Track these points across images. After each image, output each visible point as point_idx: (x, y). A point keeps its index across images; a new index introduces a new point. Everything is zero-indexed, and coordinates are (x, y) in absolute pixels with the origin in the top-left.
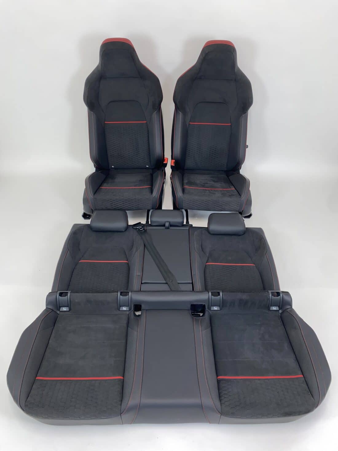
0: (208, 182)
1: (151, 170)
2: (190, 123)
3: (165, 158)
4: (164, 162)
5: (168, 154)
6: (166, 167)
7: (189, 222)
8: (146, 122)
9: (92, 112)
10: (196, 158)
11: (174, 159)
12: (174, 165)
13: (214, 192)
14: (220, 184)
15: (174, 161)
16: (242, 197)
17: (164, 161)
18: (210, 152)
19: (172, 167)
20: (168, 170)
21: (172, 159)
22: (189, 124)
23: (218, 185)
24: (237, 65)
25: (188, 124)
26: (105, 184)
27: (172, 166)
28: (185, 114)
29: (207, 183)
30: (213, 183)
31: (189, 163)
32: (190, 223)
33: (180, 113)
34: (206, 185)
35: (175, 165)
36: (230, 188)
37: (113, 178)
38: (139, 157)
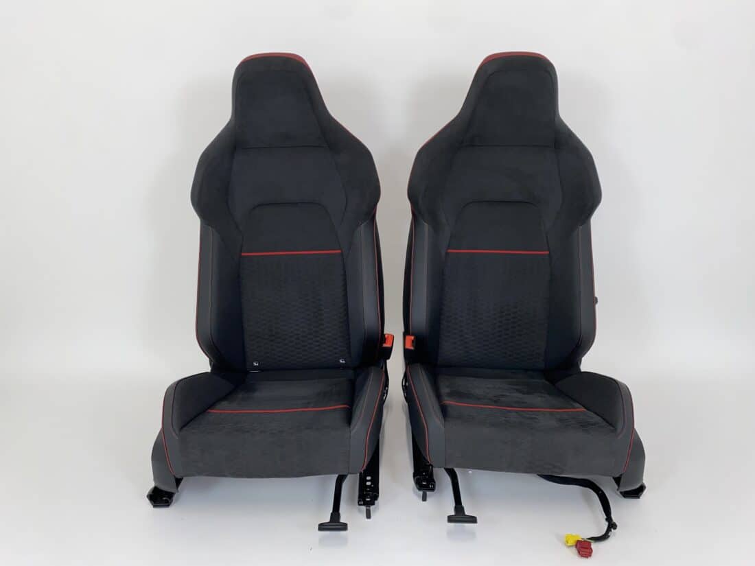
0: (508, 394)
1: (351, 372)
2: (449, 251)
3: (386, 336)
4: (384, 345)
5: (394, 326)
6: (389, 358)
7: (462, 509)
8: (339, 251)
9: (211, 229)
10: (467, 336)
11: (412, 335)
12: (412, 348)
13: (533, 416)
14: (539, 399)
15: (413, 338)
16: (619, 431)
17: (385, 342)
18: (501, 322)
19: (407, 353)
20: (396, 366)
21: (407, 333)
22: (447, 254)
23: (536, 399)
24: (558, 114)
25: (443, 253)
26: (225, 404)
27: (407, 349)
28: (436, 227)
29: (503, 396)
30: (520, 395)
31: (449, 349)
32: (466, 513)
33: (426, 224)
34: (503, 399)
35: (415, 348)
36: (574, 408)
37: (251, 389)
38: (322, 337)
